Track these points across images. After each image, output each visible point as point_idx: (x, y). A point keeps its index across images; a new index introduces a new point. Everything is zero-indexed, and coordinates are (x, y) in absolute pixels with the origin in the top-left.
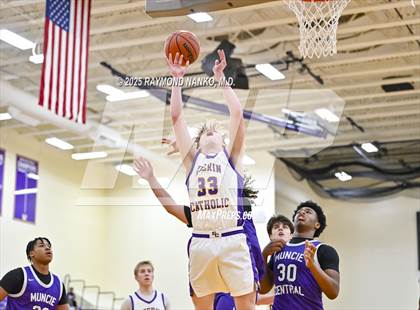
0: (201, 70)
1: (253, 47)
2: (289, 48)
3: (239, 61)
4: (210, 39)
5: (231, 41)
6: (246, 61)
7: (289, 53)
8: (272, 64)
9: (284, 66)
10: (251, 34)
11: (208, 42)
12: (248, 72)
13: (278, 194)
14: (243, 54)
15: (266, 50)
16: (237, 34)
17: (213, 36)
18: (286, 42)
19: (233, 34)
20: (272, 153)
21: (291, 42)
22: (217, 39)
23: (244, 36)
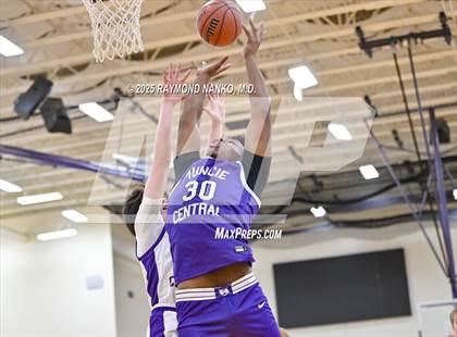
0: (15, 115)
1: (75, 85)
2: (117, 84)
3: (59, 101)
4: (24, 78)
5: (49, 78)
6: (67, 102)
7: (117, 90)
8: (99, 103)
9: (113, 105)
10: (73, 70)
11: (23, 81)
12: (71, 115)
13: (116, 255)
14: (64, 94)
15: (91, 88)
16: (56, 71)
17: (28, 74)
18: (113, 77)
19: (51, 71)
20: (106, 207)
21: (119, 76)
22: (32, 77)
23: (64, 72)
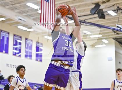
0: (90, 14)
1: (106, 6)
2: (118, 5)
3: (102, 10)
4: (93, 4)
5: (100, 4)
6: (104, 10)
7: (118, 7)
8: (113, 11)
9: (117, 11)
10: (106, 2)
11: (93, 5)
12: (105, 14)
13: (116, 52)
14: (104, 8)
15: (111, 7)
16: (101, 2)
17: (94, 3)
18: (117, 4)
19: (100, 2)
20: (114, 39)
21: (119, 3)
22: (95, 4)
23: (104, 2)
